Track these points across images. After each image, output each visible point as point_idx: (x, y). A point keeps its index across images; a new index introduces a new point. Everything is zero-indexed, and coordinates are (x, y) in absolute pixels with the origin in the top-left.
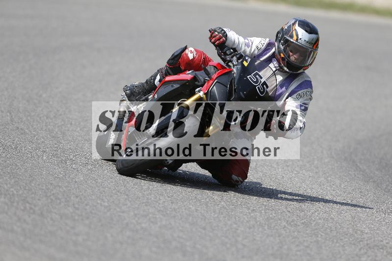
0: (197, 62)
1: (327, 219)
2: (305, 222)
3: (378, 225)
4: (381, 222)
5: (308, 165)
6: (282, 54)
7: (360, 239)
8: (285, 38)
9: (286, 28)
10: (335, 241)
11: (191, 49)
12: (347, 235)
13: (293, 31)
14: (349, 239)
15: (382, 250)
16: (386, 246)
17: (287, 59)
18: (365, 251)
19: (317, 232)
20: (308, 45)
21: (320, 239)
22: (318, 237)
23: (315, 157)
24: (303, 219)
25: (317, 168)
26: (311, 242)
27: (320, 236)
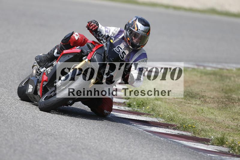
0: (80, 41)
1: (18, 118)
2: (4, 120)
3: (48, 121)
4: (50, 119)
5: (5, 85)
6: (128, 38)
7: (38, 130)
8: (130, 28)
9: (131, 22)
10: (23, 131)
11: (76, 33)
12: (30, 127)
13: (135, 24)
14: (31, 130)
15: (51, 137)
16: (53, 134)
17: (132, 41)
18: (41, 137)
19: (12, 126)
20: (144, 33)
21: (13, 130)
22: (12, 128)
23: (10, 80)
24: (2, 118)
25: (11, 86)
26: (8, 132)
27: (13, 128)
